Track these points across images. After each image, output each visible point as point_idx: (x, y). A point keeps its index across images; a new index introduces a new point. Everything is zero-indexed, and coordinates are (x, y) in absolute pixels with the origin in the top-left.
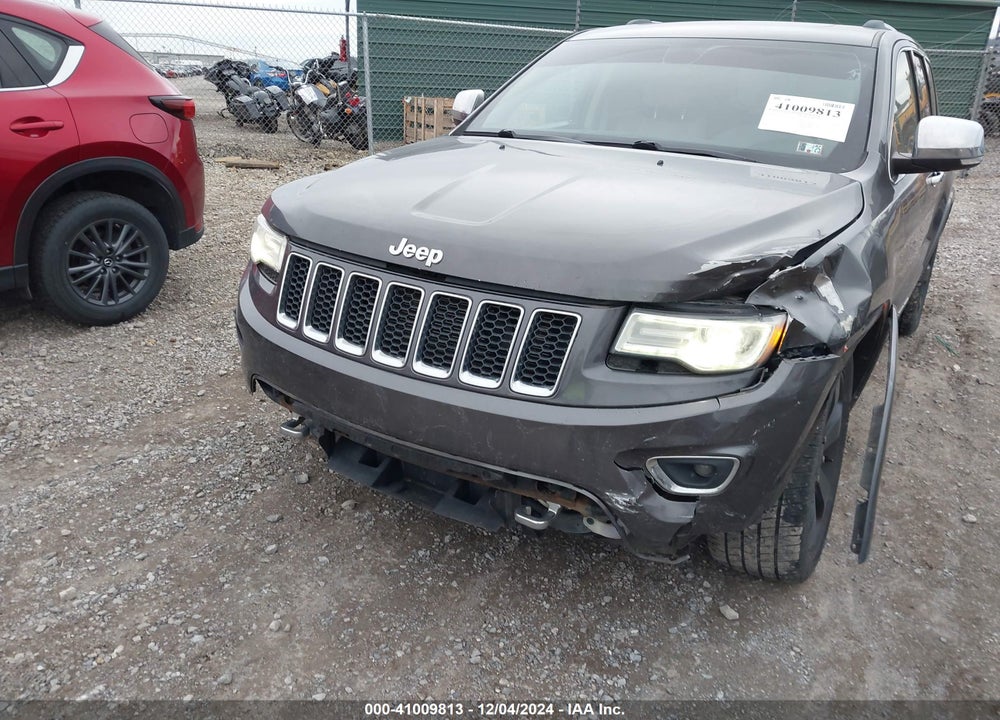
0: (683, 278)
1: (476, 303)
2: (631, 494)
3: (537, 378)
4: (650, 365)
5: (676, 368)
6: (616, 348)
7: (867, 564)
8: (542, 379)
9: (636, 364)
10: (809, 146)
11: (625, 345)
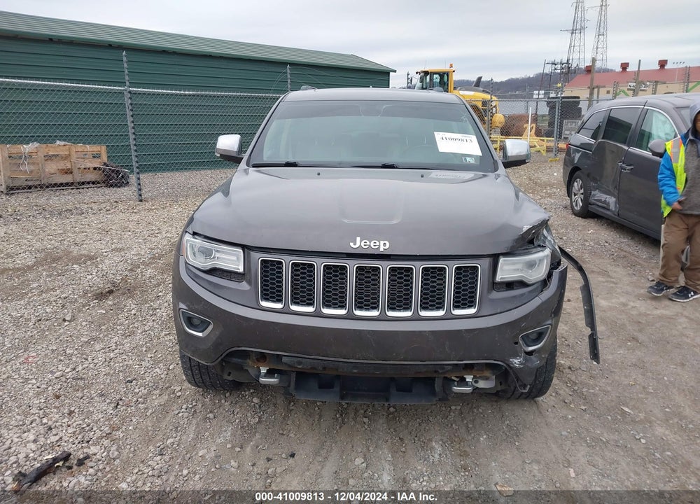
0: (516, 237)
1: (418, 268)
2: (520, 357)
3: (463, 304)
4: (510, 285)
5: (522, 284)
6: (497, 279)
7: (601, 363)
8: (466, 304)
9: (504, 286)
10: (468, 159)
11: (501, 276)
